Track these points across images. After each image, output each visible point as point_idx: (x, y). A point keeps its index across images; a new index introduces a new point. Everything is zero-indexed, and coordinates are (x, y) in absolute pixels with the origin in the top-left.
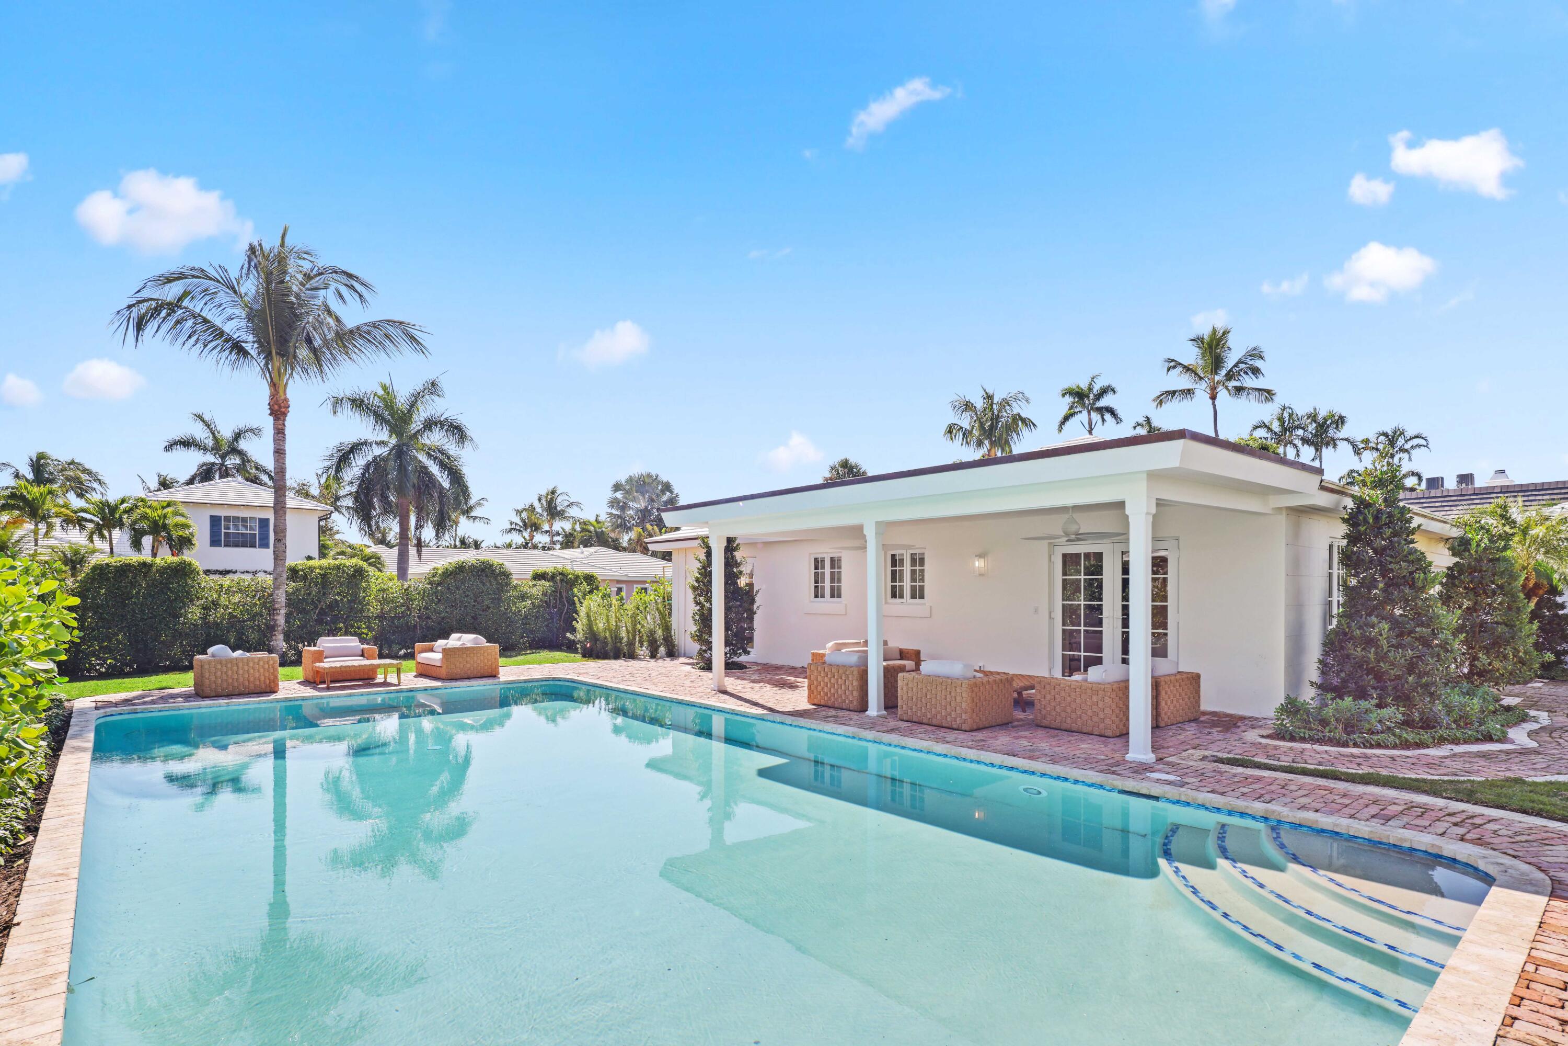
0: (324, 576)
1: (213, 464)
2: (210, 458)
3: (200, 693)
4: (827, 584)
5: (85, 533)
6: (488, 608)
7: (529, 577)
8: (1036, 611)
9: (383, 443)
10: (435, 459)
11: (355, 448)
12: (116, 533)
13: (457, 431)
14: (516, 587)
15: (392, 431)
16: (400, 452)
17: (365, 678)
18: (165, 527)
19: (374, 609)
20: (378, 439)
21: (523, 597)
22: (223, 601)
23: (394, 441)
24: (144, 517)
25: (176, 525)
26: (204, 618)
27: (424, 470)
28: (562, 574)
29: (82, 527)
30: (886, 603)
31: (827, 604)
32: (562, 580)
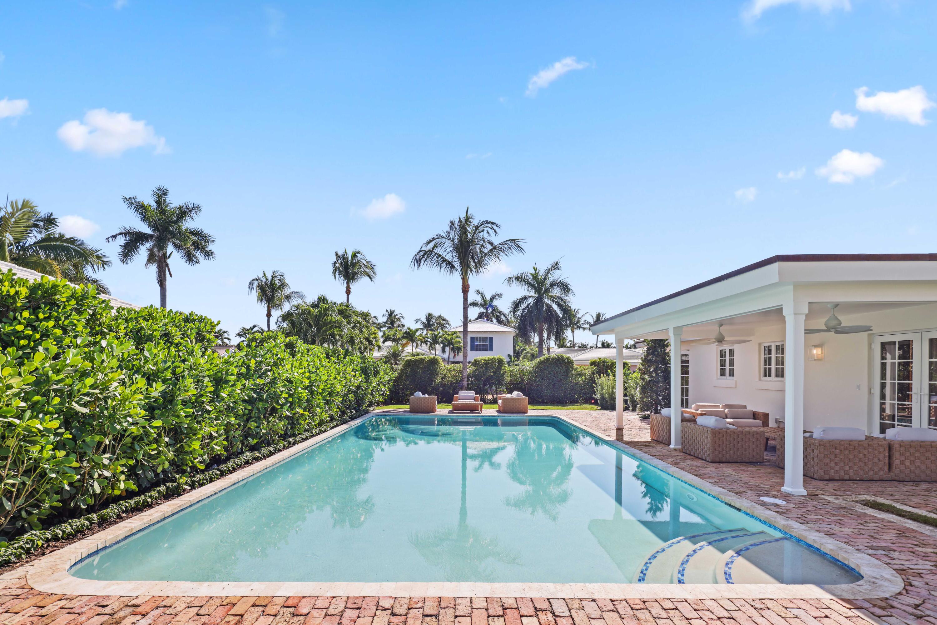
0: (486, 364)
1: (483, 313)
2: (482, 310)
3: (411, 412)
4: (727, 367)
5: (428, 347)
6: (561, 380)
7: (589, 364)
8: (858, 387)
9: (531, 297)
10: (556, 302)
11: (521, 300)
12: (437, 346)
13: (564, 287)
14: (576, 369)
15: (536, 291)
16: (539, 301)
17: (472, 409)
18: (452, 343)
19: (508, 379)
20: (530, 295)
21: (580, 375)
22: (448, 375)
23: (537, 295)
24: (446, 339)
25: (456, 342)
26: (441, 382)
27: (549, 308)
28: (603, 362)
29: (427, 344)
30: (760, 380)
31: (727, 381)
32: (604, 365)
